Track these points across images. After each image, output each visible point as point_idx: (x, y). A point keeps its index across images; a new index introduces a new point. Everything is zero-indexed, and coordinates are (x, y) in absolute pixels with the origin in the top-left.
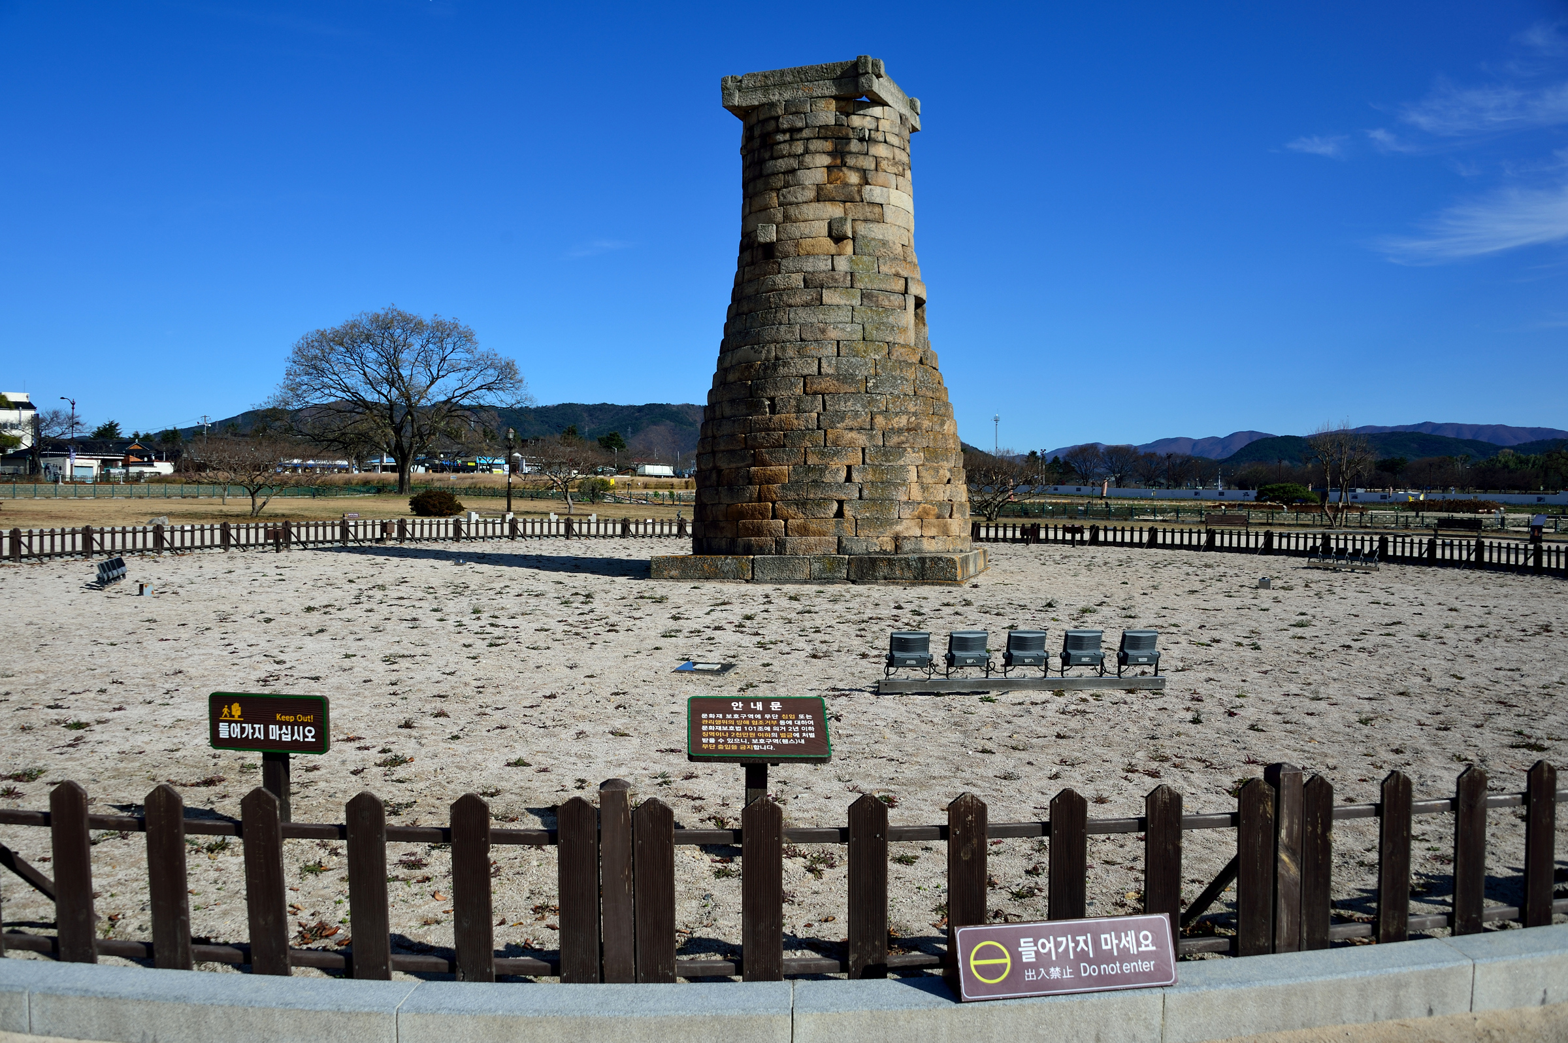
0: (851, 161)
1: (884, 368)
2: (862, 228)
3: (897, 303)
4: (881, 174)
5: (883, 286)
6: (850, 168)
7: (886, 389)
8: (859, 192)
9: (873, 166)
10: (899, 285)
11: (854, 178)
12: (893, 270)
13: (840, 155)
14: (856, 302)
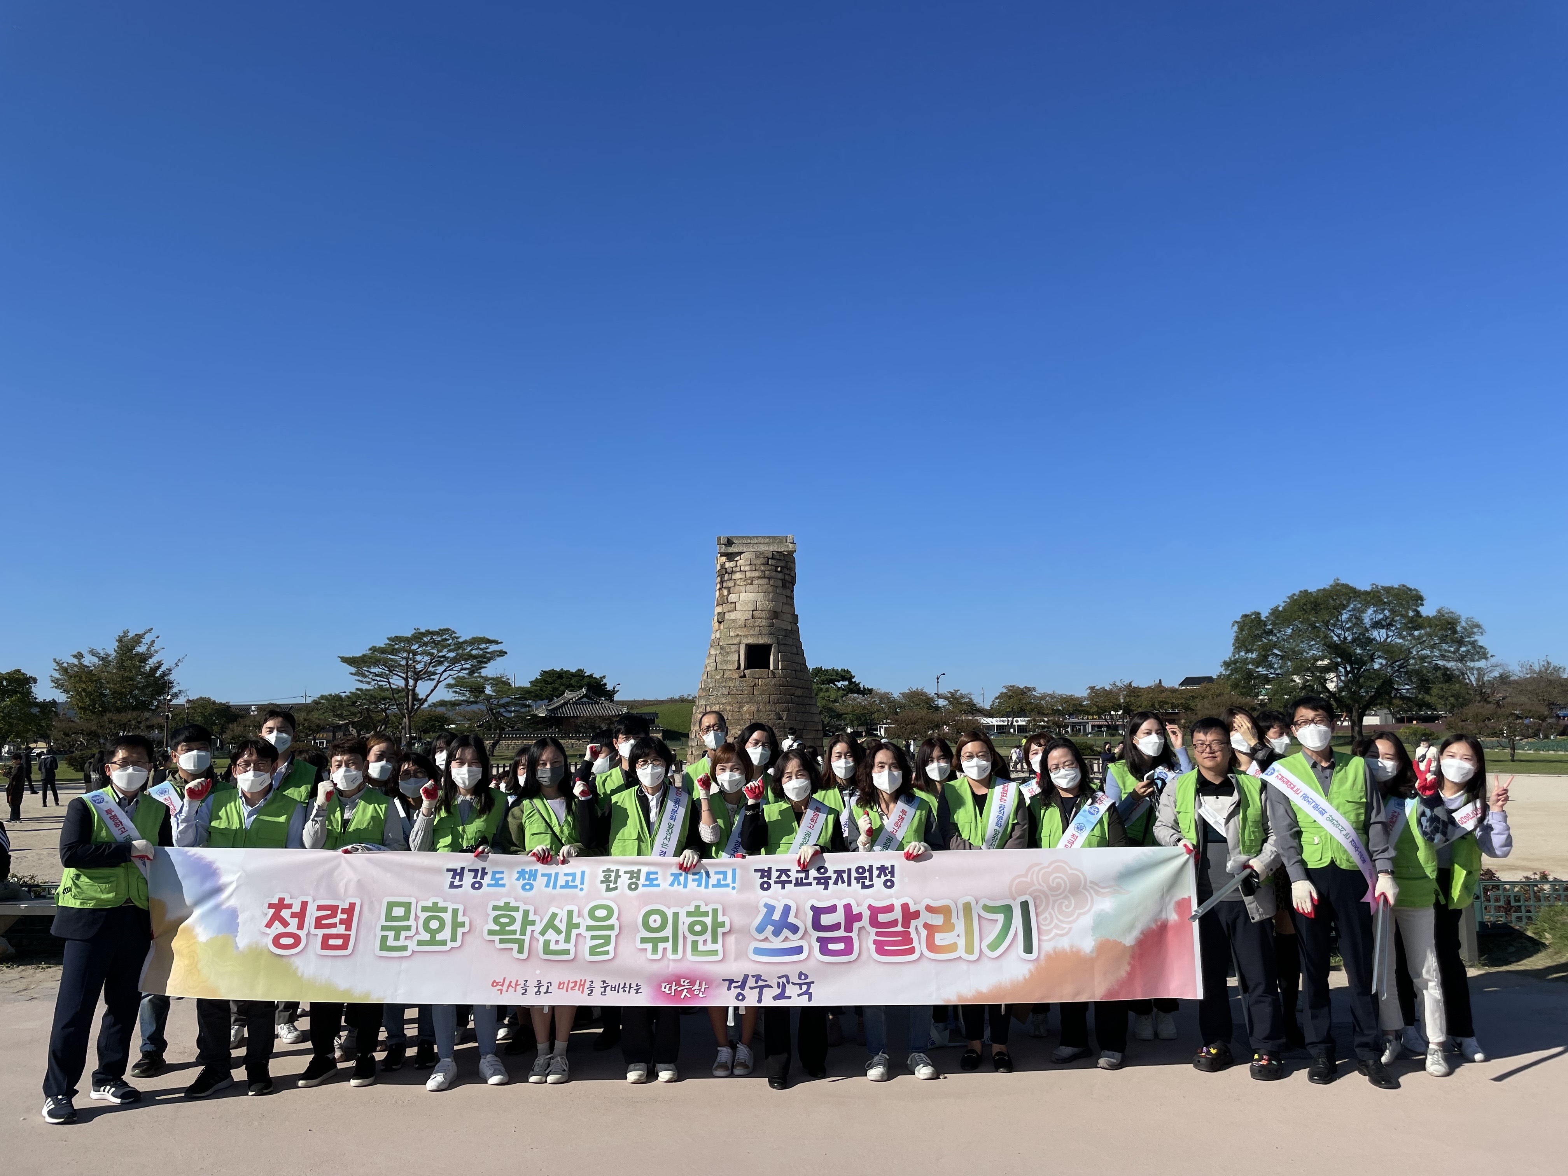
0: (724, 585)
1: (718, 682)
2: (727, 616)
3: (733, 650)
4: (737, 587)
5: (730, 642)
6: (725, 588)
7: (715, 693)
8: (727, 598)
9: (733, 585)
10: (737, 640)
11: (725, 592)
12: (736, 634)
13: (722, 582)
14: (718, 652)
